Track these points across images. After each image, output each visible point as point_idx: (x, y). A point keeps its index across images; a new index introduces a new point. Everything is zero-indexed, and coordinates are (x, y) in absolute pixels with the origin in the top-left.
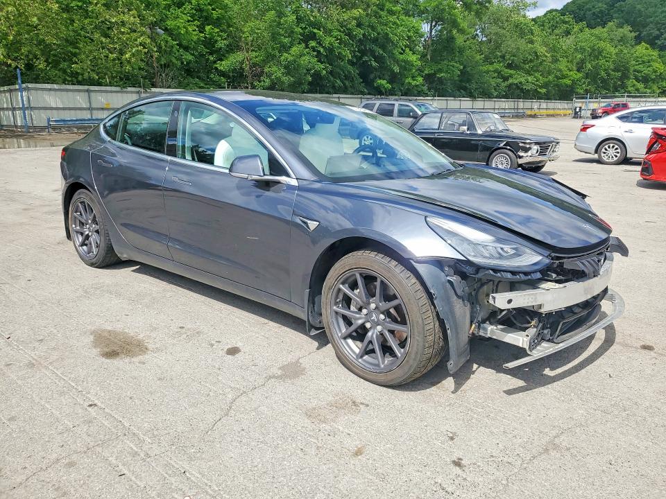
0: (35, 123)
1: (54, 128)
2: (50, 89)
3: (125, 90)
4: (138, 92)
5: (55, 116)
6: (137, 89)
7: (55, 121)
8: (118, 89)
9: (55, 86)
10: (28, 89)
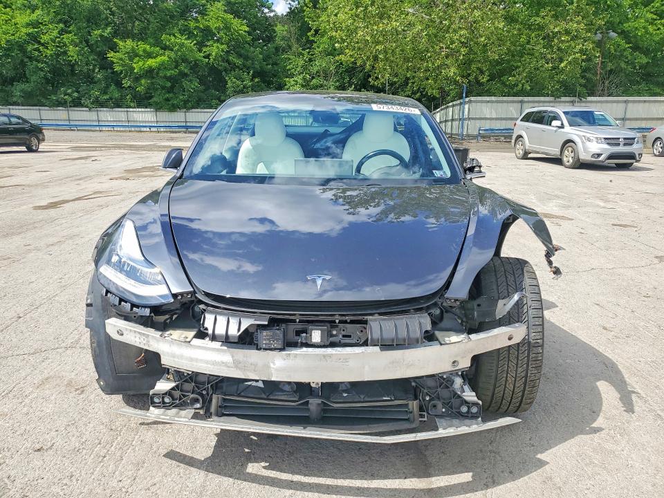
0: (470, 132)
1: (483, 137)
2: (488, 102)
3: (559, 100)
4: (572, 102)
5: (487, 125)
6: (572, 99)
7: (485, 130)
8: (551, 99)
9: (493, 98)
10: (470, 102)
